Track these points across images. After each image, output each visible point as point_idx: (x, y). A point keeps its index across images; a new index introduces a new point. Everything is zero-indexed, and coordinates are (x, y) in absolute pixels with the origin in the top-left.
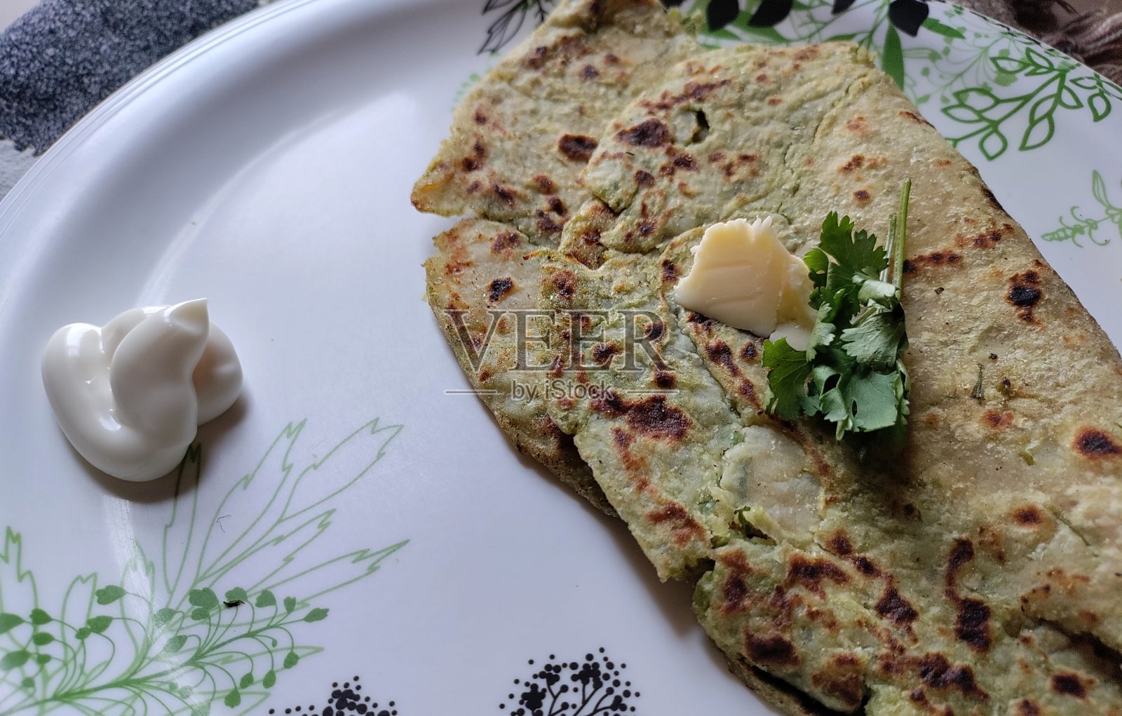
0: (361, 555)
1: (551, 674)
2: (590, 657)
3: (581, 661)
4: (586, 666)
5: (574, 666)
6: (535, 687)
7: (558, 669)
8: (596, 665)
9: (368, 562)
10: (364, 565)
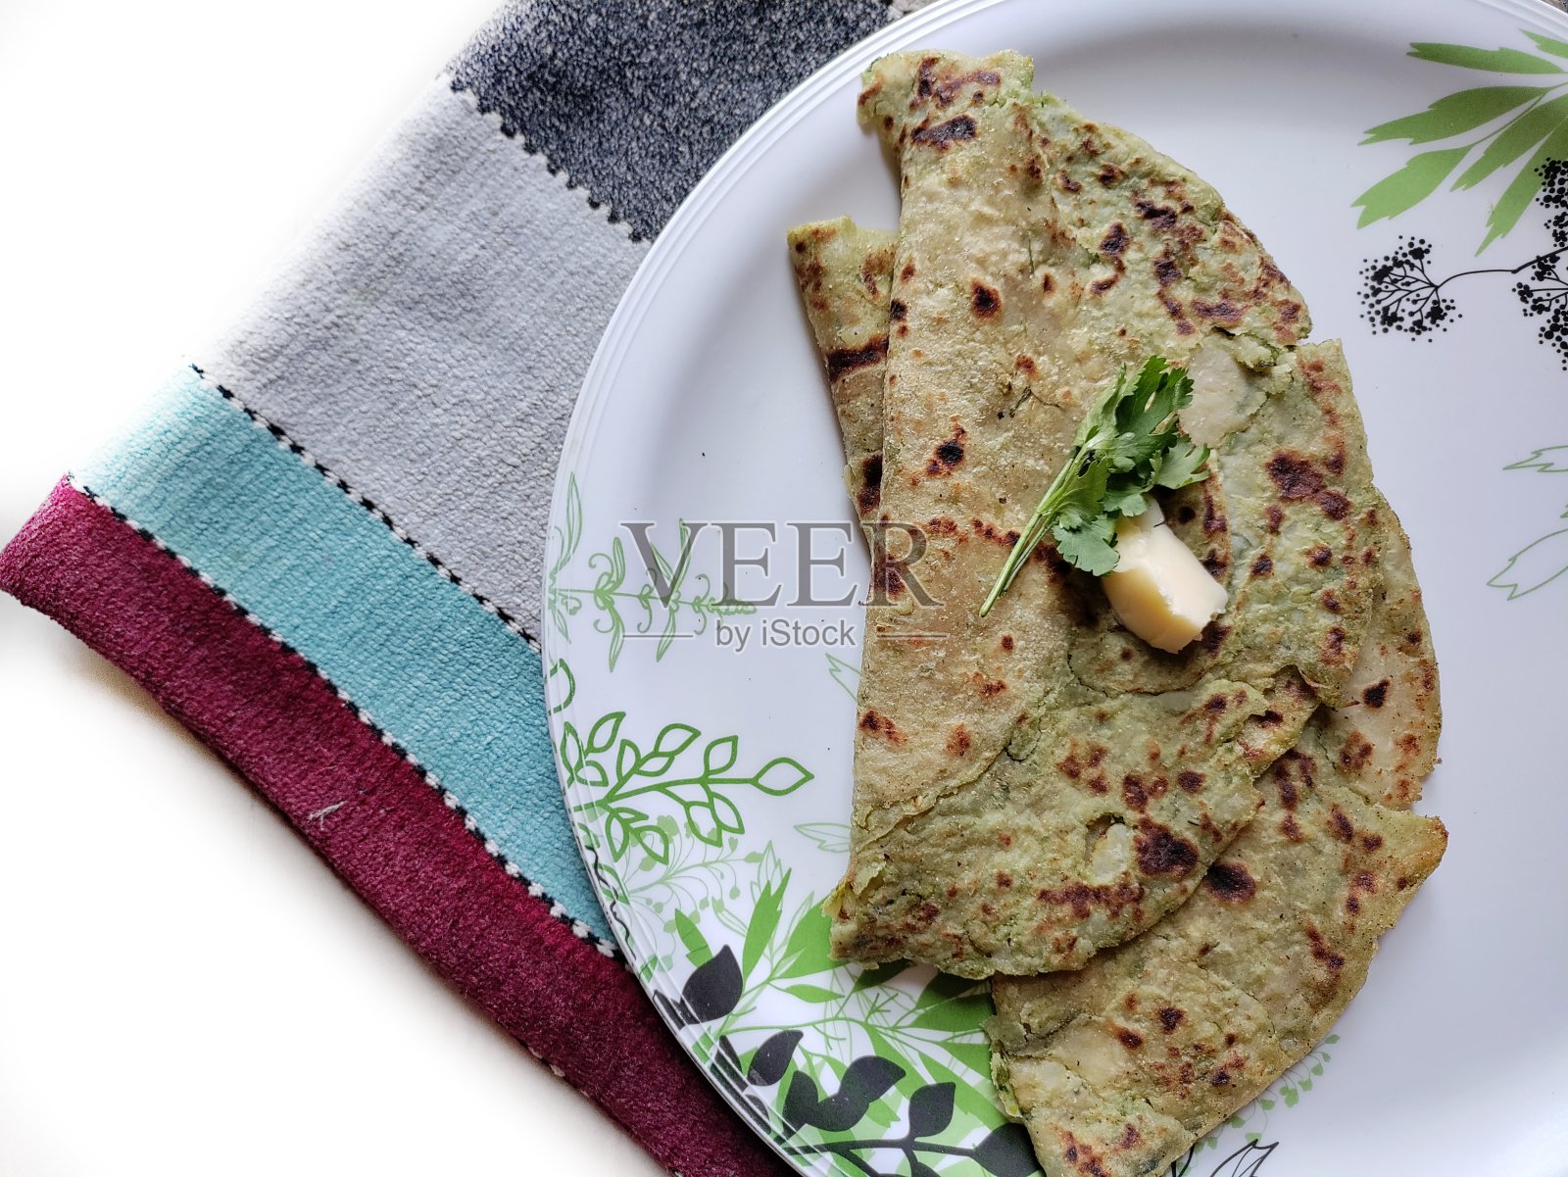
0: (1545, 468)
1: (1418, 327)
2: (1386, 330)
3: (1392, 329)
4: (1390, 325)
5: (1399, 328)
6: (1433, 322)
7: (1412, 330)
8: (1383, 323)
9: (1542, 460)
10: (1544, 459)
